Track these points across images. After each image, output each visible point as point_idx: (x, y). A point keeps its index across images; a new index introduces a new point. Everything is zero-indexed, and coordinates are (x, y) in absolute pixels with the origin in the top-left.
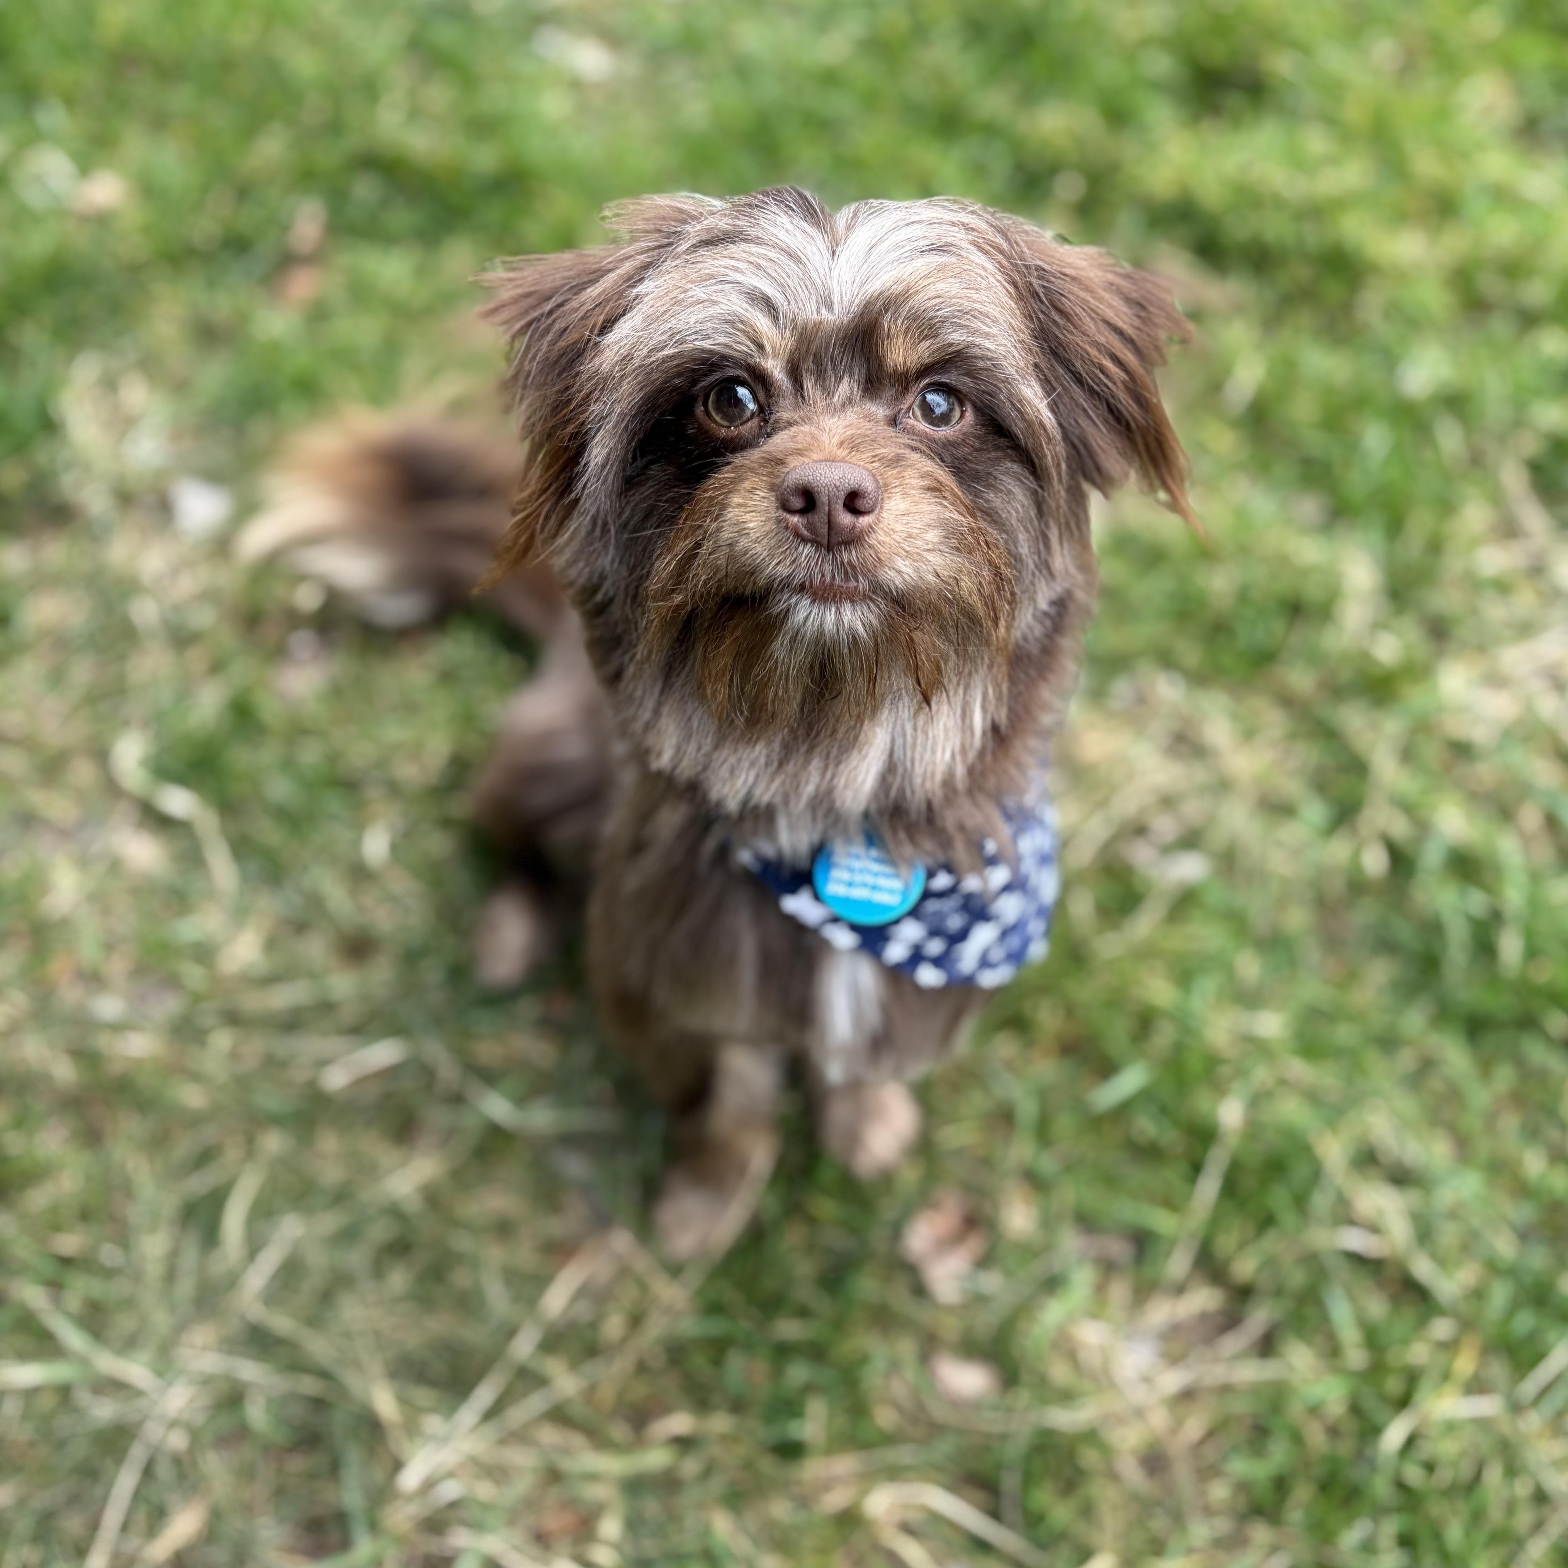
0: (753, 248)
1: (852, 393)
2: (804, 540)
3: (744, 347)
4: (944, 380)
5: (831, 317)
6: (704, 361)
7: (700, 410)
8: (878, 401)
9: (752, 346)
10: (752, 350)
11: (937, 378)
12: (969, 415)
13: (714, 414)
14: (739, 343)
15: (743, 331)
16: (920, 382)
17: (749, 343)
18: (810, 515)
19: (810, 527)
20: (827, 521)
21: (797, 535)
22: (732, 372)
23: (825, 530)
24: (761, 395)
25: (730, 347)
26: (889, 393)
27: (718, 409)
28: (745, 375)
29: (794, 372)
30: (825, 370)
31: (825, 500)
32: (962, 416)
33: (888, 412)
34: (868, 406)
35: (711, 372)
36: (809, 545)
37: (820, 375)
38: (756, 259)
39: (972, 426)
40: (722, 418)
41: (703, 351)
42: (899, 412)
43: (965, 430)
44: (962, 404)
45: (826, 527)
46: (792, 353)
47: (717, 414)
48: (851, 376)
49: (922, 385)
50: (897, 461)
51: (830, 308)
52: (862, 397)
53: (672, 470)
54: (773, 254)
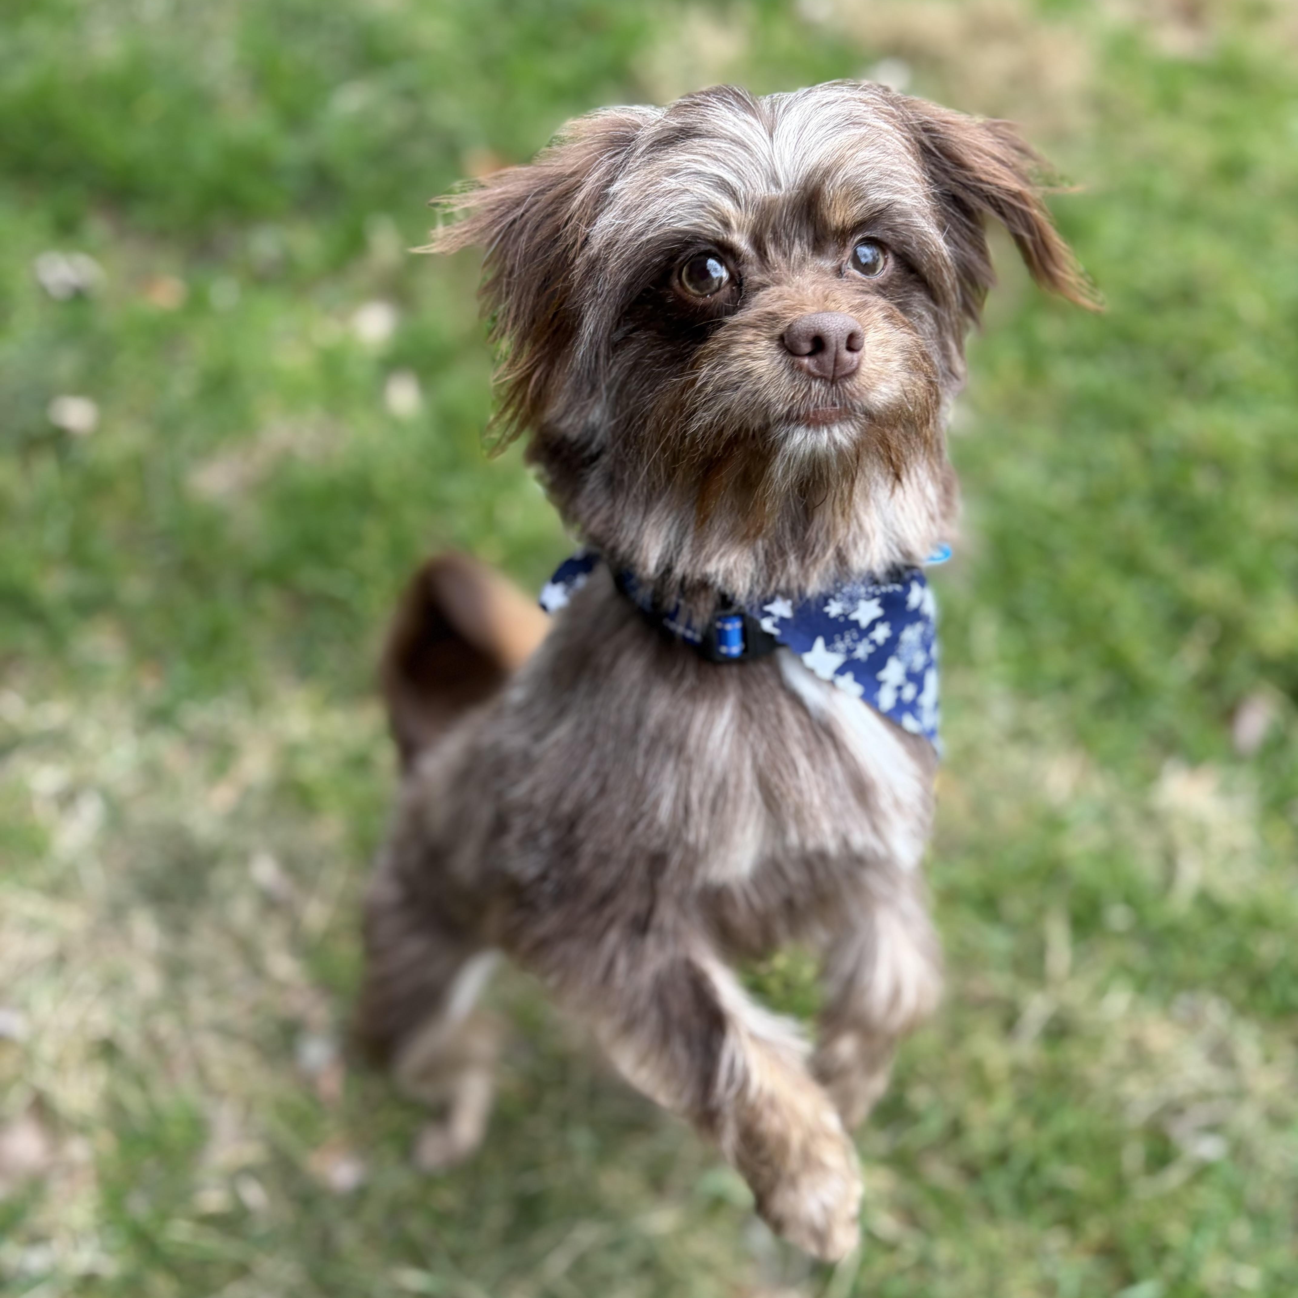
0: (708, 142)
1: (804, 254)
2: (815, 377)
3: (714, 226)
4: (873, 235)
5: (781, 193)
6: (679, 241)
7: (675, 283)
8: (825, 257)
9: (719, 225)
10: (718, 228)
11: (867, 234)
12: (891, 263)
13: (686, 284)
14: (708, 223)
15: (712, 213)
16: (854, 238)
17: (716, 222)
18: (819, 356)
19: (820, 365)
20: (833, 359)
21: (810, 373)
22: (704, 247)
23: (831, 367)
24: (731, 264)
25: (701, 227)
26: (832, 249)
27: (690, 279)
28: (714, 249)
29: (758, 243)
30: (780, 236)
31: (833, 341)
32: (886, 263)
33: (835, 264)
34: (818, 261)
35: (685, 248)
36: (819, 381)
37: (777, 240)
38: (713, 152)
39: (894, 270)
40: (693, 288)
41: (680, 232)
42: (842, 263)
43: (889, 274)
44: (884, 252)
45: (832, 364)
46: (755, 227)
47: (690, 284)
48: (801, 238)
49: (856, 240)
50: (864, 305)
51: (778, 185)
52: (812, 255)
53: (653, 333)
54: (724, 145)
